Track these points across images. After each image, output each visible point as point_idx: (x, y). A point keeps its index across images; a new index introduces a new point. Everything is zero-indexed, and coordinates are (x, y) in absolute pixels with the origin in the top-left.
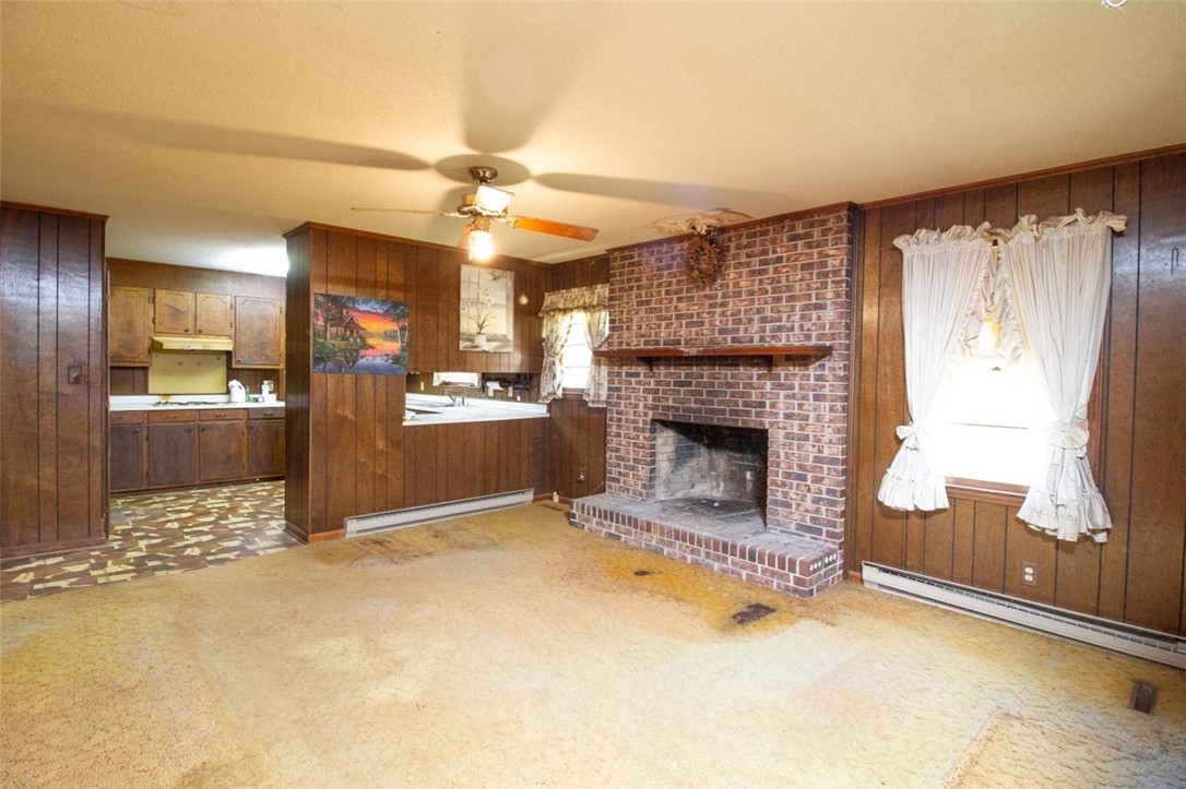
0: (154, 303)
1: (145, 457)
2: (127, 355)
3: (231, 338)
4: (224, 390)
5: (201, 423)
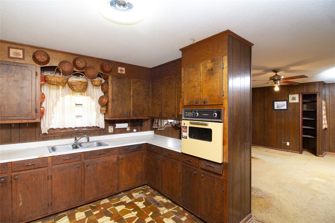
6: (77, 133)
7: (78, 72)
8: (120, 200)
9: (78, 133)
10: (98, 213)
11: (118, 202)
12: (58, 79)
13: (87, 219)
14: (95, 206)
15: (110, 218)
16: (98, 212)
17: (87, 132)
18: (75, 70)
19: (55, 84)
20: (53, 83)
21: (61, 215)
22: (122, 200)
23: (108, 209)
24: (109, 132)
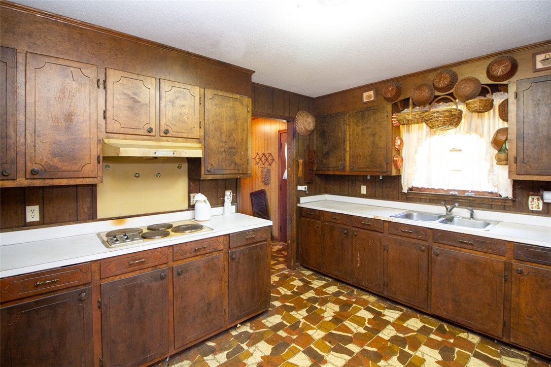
0: (105, 88)
1: (96, 338)
2: (65, 166)
3: (200, 142)
4: (186, 206)
5: (175, 265)
6: (453, 198)
7: (443, 95)
8: (500, 357)
9: (457, 200)
10: (438, 341)
11: (489, 356)
12: (406, 116)
13: (415, 333)
14: (448, 330)
15: (440, 358)
16: (439, 339)
17: (474, 201)
18: (437, 93)
19: (405, 123)
20: (403, 123)
21: (399, 307)
22: (504, 360)
23: (457, 349)
24: (530, 209)
